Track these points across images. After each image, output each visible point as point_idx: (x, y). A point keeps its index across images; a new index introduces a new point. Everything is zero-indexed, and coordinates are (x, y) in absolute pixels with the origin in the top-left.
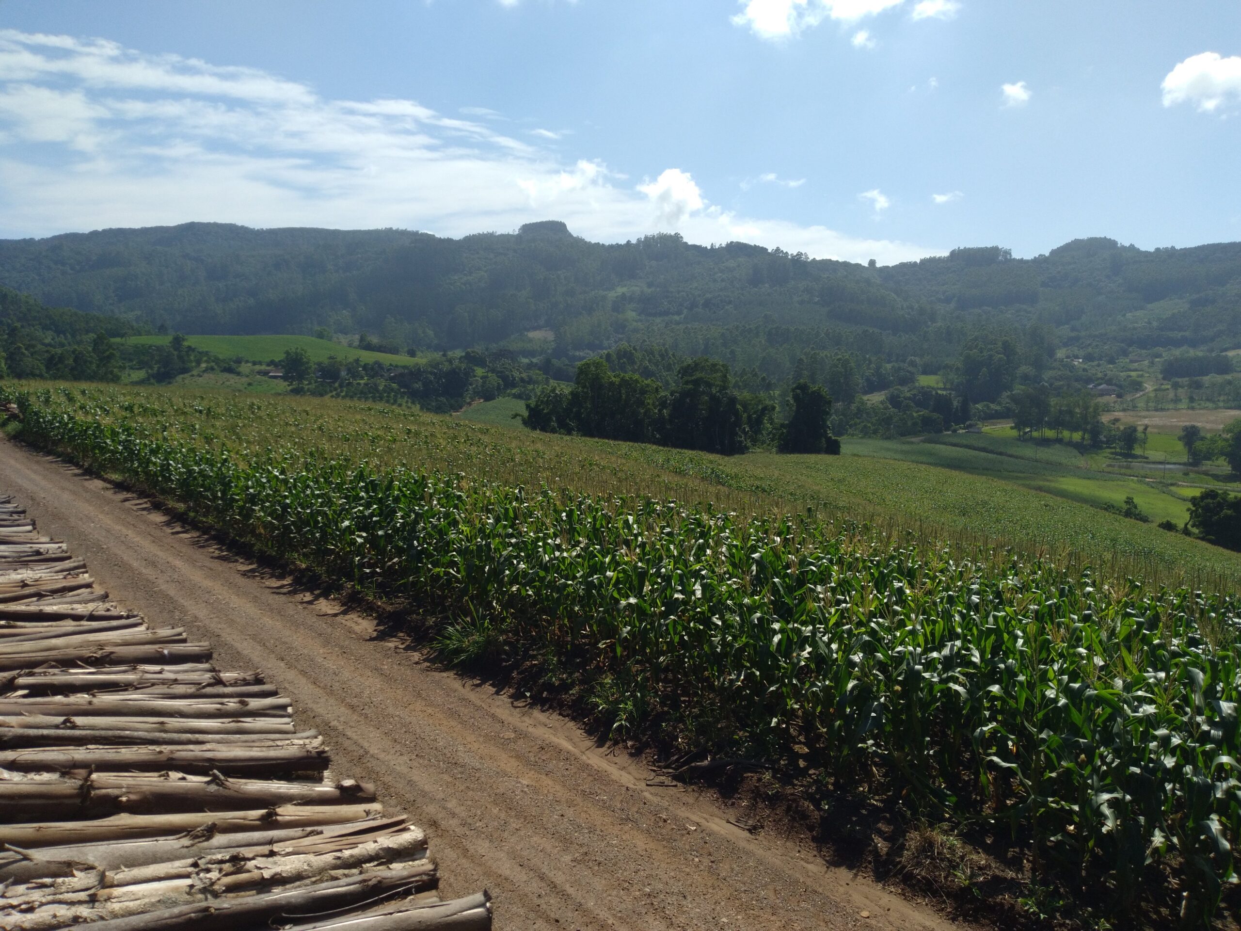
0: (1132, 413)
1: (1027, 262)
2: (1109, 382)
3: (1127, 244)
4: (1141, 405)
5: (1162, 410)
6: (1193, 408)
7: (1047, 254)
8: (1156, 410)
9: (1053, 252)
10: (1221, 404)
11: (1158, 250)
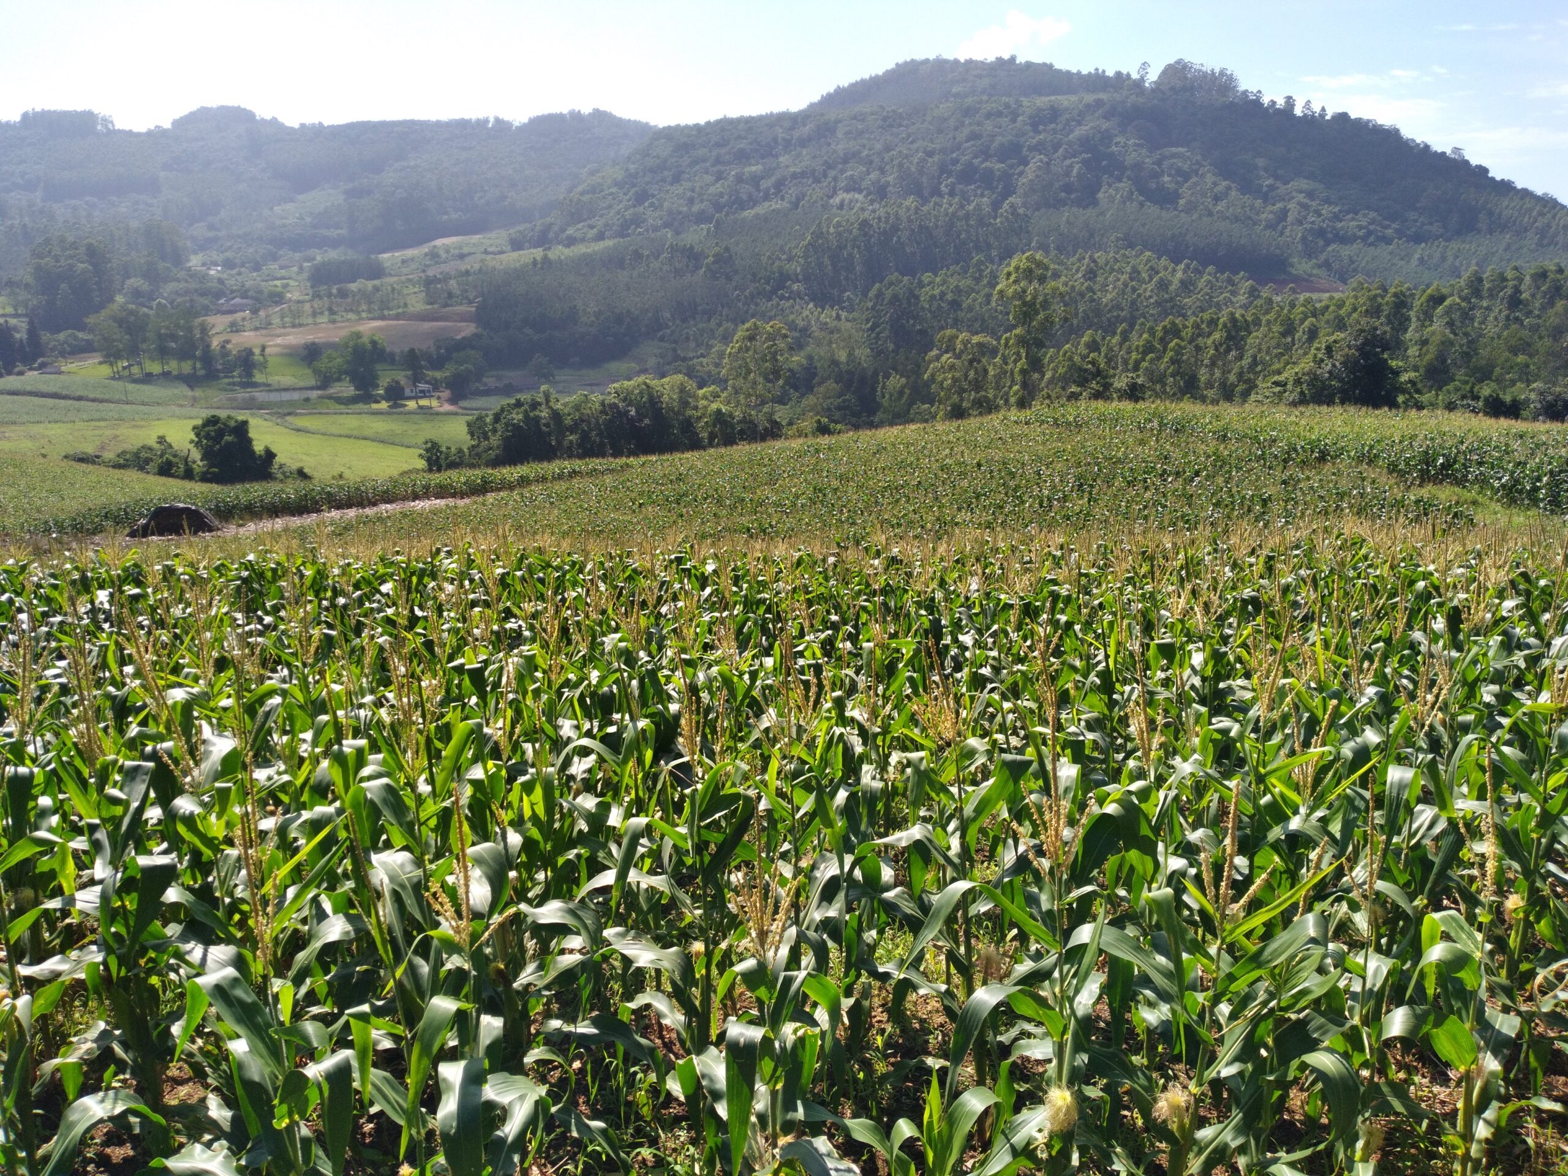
0: (264, 332)
1: (139, 135)
2: (244, 295)
3: (268, 117)
4: (276, 321)
5: (300, 325)
6: (334, 322)
7: (167, 125)
8: (294, 326)
9: (177, 123)
10: (364, 315)
11: (303, 125)
